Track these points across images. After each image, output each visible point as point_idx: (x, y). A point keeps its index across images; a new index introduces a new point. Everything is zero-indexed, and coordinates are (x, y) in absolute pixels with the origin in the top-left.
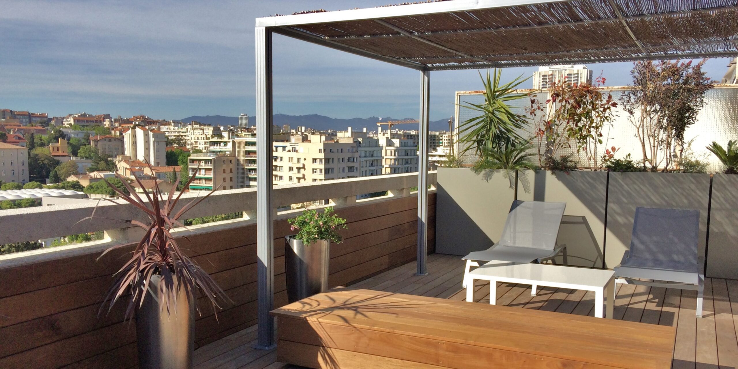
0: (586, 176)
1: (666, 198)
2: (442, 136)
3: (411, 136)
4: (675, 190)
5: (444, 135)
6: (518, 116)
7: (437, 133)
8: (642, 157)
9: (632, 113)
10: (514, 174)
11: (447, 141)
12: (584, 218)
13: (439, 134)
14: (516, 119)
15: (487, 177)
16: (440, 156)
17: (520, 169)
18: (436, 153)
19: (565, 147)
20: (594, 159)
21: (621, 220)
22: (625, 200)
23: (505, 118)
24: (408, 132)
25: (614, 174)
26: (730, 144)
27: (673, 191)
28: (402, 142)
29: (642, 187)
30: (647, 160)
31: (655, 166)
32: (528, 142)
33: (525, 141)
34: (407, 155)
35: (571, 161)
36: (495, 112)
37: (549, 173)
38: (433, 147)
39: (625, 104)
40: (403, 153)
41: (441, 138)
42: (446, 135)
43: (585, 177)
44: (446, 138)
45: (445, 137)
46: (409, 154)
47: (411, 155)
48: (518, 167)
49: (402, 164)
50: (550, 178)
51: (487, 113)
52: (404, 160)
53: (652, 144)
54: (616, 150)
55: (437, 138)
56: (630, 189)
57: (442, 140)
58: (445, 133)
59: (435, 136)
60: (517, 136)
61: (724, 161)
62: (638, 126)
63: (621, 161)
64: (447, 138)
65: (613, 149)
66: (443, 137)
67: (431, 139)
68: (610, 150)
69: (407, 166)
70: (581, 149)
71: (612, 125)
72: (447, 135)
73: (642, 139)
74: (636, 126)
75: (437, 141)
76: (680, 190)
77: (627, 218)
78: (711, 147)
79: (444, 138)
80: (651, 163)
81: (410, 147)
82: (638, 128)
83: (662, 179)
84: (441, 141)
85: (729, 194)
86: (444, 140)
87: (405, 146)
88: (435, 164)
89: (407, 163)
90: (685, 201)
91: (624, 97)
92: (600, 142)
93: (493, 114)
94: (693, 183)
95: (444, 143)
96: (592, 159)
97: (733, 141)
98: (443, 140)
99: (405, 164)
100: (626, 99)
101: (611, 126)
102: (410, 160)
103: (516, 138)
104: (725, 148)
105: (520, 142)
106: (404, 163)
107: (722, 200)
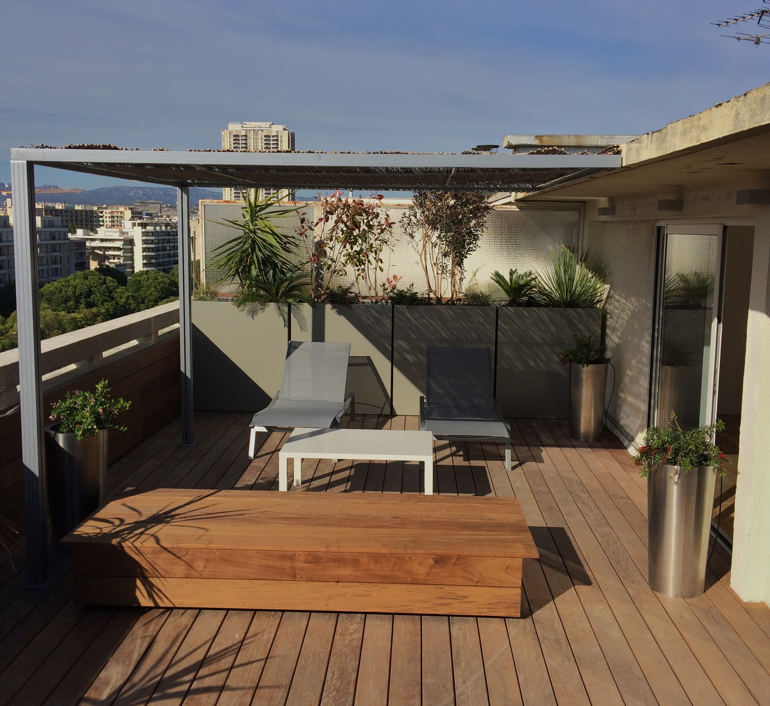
0: (371, 309)
1: (455, 332)
2: (102, 212)
3: (57, 211)
4: (463, 323)
5: (105, 211)
6: (286, 237)
7: (95, 208)
8: (426, 288)
9: (413, 237)
10: (286, 309)
11: (110, 219)
12: (369, 358)
13: (98, 209)
14: (284, 241)
15: (253, 313)
16: (102, 240)
17: (294, 303)
18: (96, 236)
19: (342, 275)
20: (375, 289)
21: (410, 358)
22: (414, 336)
23: (271, 239)
24: (50, 205)
25: (402, 307)
26: (512, 273)
27: (461, 324)
28: (44, 221)
29: (430, 321)
30: (431, 292)
31: (439, 297)
32: (299, 269)
33: (296, 267)
34: (54, 239)
35: (351, 293)
36: (257, 231)
37: (328, 307)
38: (89, 226)
39: (405, 226)
40: (48, 237)
41: (100, 215)
42: (108, 211)
43: (370, 311)
44: (108, 215)
45: (106, 213)
46: (56, 237)
47: (60, 239)
48: (290, 300)
49: (47, 252)
50: (330, 311)
51: (247, 231)
52: (49, 246)
53: (435, 272)
54: (398, 279)
55: (95, 215)
56: (419, 323)
57: (102, 217)
58: (106, 208)
59: (92, 211)
60: (285, 261)
61: (507, 292)
62: (420, 253)
63: (404, 291)
64: (110, 215)
65: (395, 277)
66: (104, 213)
67: (86, 216)
68: (392, 279)
69: (54, 254)
70: (360, 277)
71: (393, 250)
72: (110, 211)
73: (425, 267)
74: (418, 252)
75: (95, 219)
76: (469, 324)
77: (417, 357)
78: (493, 276)
79: (105, 215)
80: (435, 294)
81: (58, 227)
82: (421, 255)
83: (450, 311)
84: (101, 219)
85: (516, 327)
86: (106, 217)
87: (49, 227)
88: (96, 251)
89: (54, 250)
90: (475, 335)
91: (405, 219)
92: (382, 270)
93: (255, 233)
94: (481, 315)
95: (106, 222)
96: (372, 289)
97: (514, 270)
98: (104, 217)
99: (51, 252)
100: (407, 222)
101: (391, 251)
102: (58, 245)
103: (284, 263)
104: (507, 278)
105: (289, 269)
106: (49, 251)
107: (509, 332)
